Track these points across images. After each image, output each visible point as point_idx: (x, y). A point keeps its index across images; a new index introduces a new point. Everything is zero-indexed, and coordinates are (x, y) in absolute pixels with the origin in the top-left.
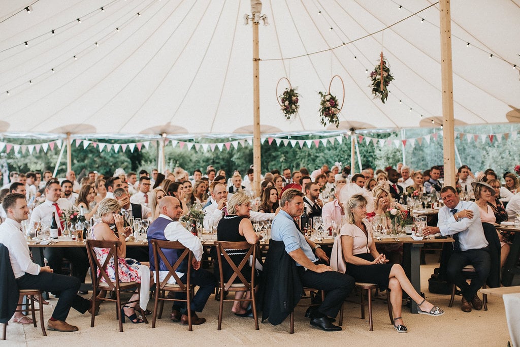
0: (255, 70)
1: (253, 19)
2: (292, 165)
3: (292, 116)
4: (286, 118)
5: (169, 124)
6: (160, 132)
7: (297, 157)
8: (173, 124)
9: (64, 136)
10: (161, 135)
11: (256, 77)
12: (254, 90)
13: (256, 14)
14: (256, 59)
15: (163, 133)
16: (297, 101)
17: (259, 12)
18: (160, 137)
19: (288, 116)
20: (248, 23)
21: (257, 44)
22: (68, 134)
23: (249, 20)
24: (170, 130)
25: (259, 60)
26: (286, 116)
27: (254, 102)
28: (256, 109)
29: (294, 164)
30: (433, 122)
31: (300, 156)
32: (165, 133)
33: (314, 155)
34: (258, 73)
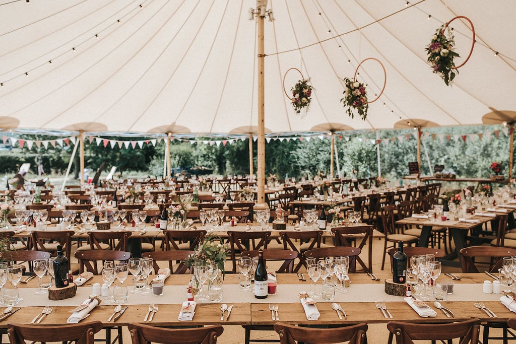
0: (260, 66)
1: (259, 13)
2: (269, 160)
3: (303, 109)
4: (296, 111)
5: (174, 124)
6: (166, 131)
7: (274, 154)
8: (177, 124)
9: (78, 133)
10: (167, 134)
11: (261, 73)
12: (259, 87)
13: (262, 9)
14: (261, 55)
15: (169, 132)
16: (309, 94)
17: (265, 6)
18: (165, 135)
19: (298, 110)
20: (253, 18)
21: (263, 39)
22: (81, 131)
23: (255, 15)
24: (175, 129)
25: (265, 55)
26: (296, 110)
27: (259, 98)
28: (260, 106)
29: (271, 159)
30: (409, 124)
31: (276, 153)
32: (171, 132)
33: (287, 153)
34: (263, 70)
